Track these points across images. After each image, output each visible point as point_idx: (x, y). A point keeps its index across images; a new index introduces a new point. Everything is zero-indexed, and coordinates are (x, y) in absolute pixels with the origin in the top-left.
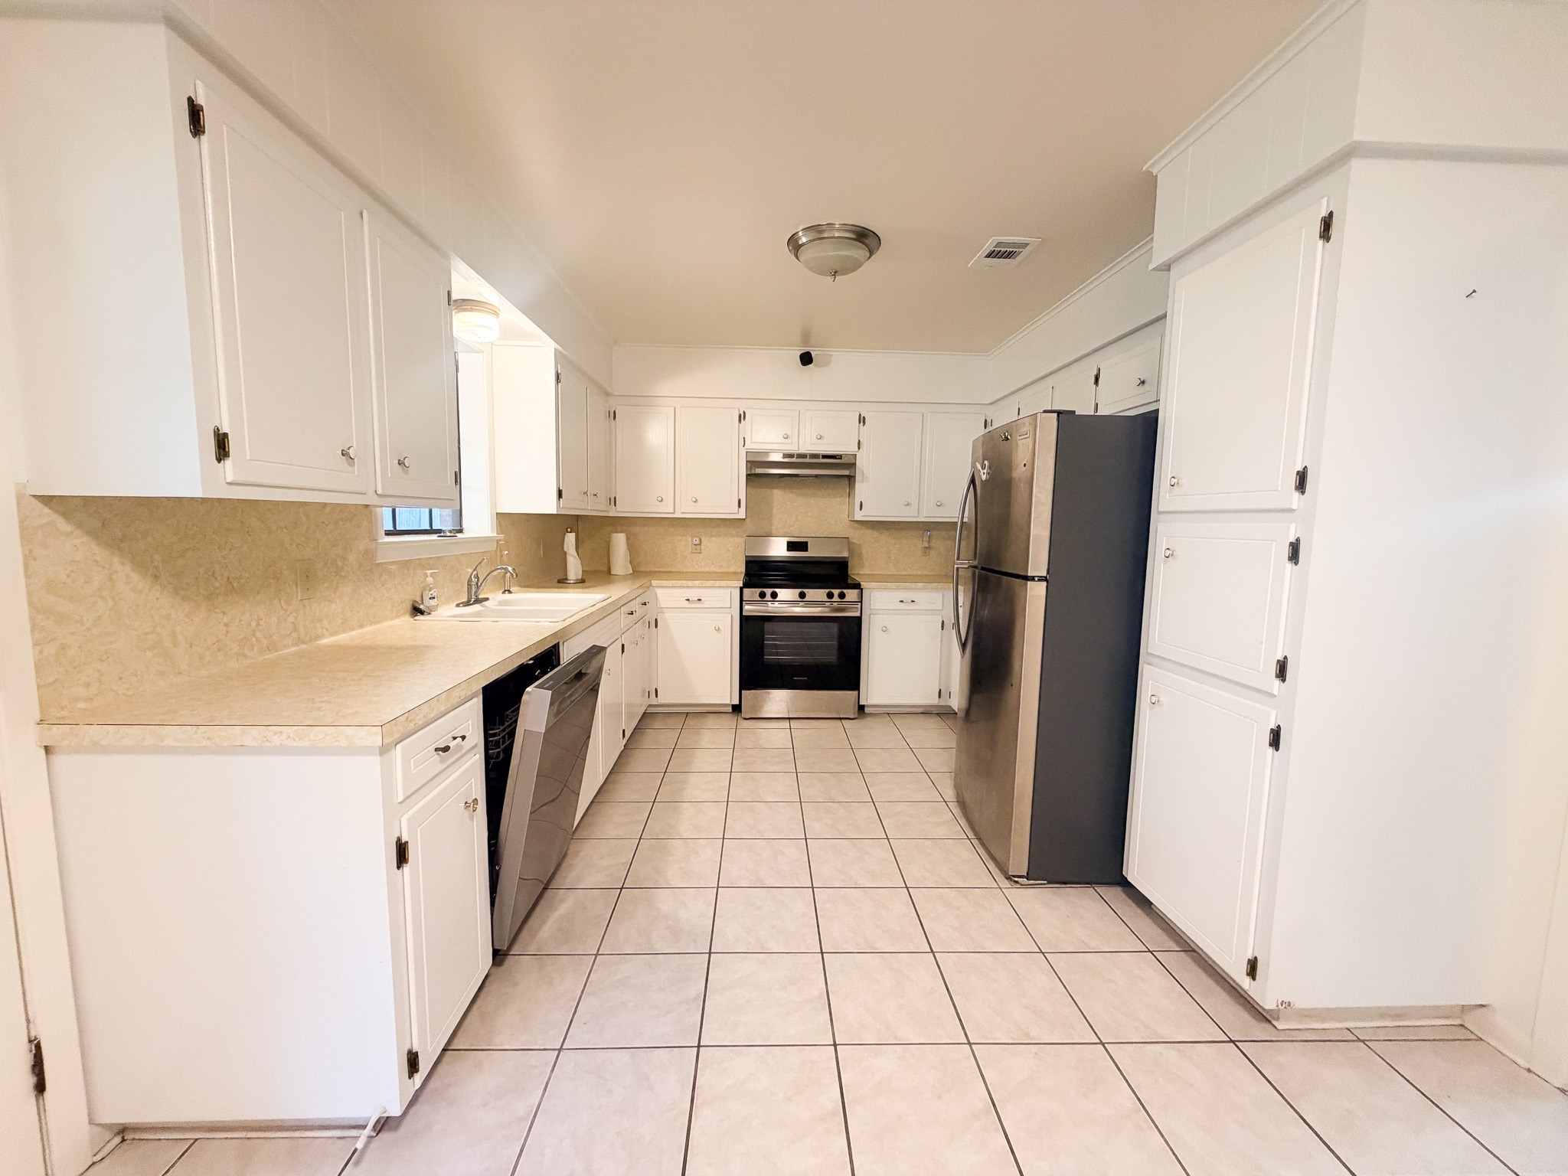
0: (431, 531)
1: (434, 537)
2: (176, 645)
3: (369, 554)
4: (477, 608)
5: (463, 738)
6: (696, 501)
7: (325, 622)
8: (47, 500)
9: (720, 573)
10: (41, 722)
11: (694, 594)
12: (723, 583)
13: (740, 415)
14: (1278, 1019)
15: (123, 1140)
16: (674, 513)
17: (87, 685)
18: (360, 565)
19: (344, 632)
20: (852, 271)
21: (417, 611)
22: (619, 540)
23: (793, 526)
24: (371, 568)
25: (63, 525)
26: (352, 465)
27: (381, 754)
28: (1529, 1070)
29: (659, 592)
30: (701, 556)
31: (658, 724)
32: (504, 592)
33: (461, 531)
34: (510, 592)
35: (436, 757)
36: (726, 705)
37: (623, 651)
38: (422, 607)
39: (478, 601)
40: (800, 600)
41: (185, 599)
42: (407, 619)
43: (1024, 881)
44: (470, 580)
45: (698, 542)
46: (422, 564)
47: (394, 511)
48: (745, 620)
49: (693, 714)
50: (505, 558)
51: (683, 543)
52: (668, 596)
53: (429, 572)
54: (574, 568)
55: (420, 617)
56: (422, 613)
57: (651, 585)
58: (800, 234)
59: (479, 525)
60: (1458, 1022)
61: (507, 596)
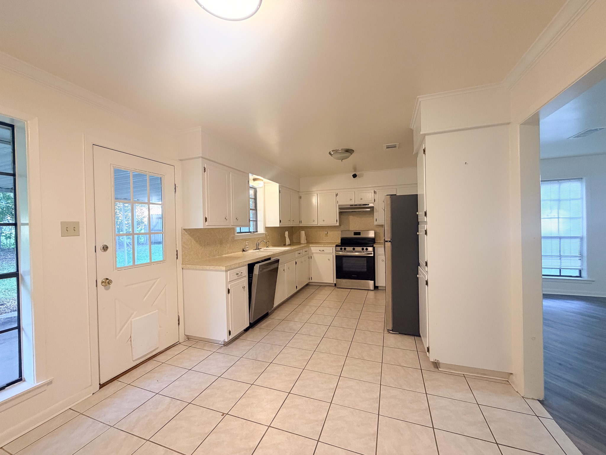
0: (249, 232)
1: (249, 233)
2: (199, 254)
3: (233, 238)
4: (258, 250)
5: (242, 273)
6: (324, 221)
7: (224, 252)
8: (184, 229)
9: (334, 242)
10: (182, 264)
11: (322, 249)
12: (330, 245)
13: (336, 194)
14: (440, 368)
15: (188, 340)
16: (318, 224)
17: (187, 259)
18: (231, 240)
19: (228, 254)
20: (347, 158)
21: (244, 251)
22: (303, 233)
23: (356, 227)
24: (234, 241)
25: (186, 233)
26: (227, 220)
27: (225, 272)
28: (517, 392)
29: (312, 248)
30: (328, 237)
31: (311, 287)
32: (266, 247)
33: (257, 232)
34: (268, 247)
35: (236, 275)
36: (332, 283)
37: (296, 264)
38: (244, 250)
39: (258, 249)
40: (362, 250)
41: (201, 246)
42: (241, 252)
43: (391, 332)
44: (257, 244)
45: (327, 233)
46: (245, 240)
47: (240, 228)
48: (337, 257)
49: (322, 286)
50: (268, 238)
51: (323, 233)
52: (314, 249)
53: (247, 242)
54: (288, 241)
55: (244, 252)
56: (245, 251)
57: (309, 246)
58: (331, 152)
59: (261, 230)
60: (506, 380)
61: (267, 248)
